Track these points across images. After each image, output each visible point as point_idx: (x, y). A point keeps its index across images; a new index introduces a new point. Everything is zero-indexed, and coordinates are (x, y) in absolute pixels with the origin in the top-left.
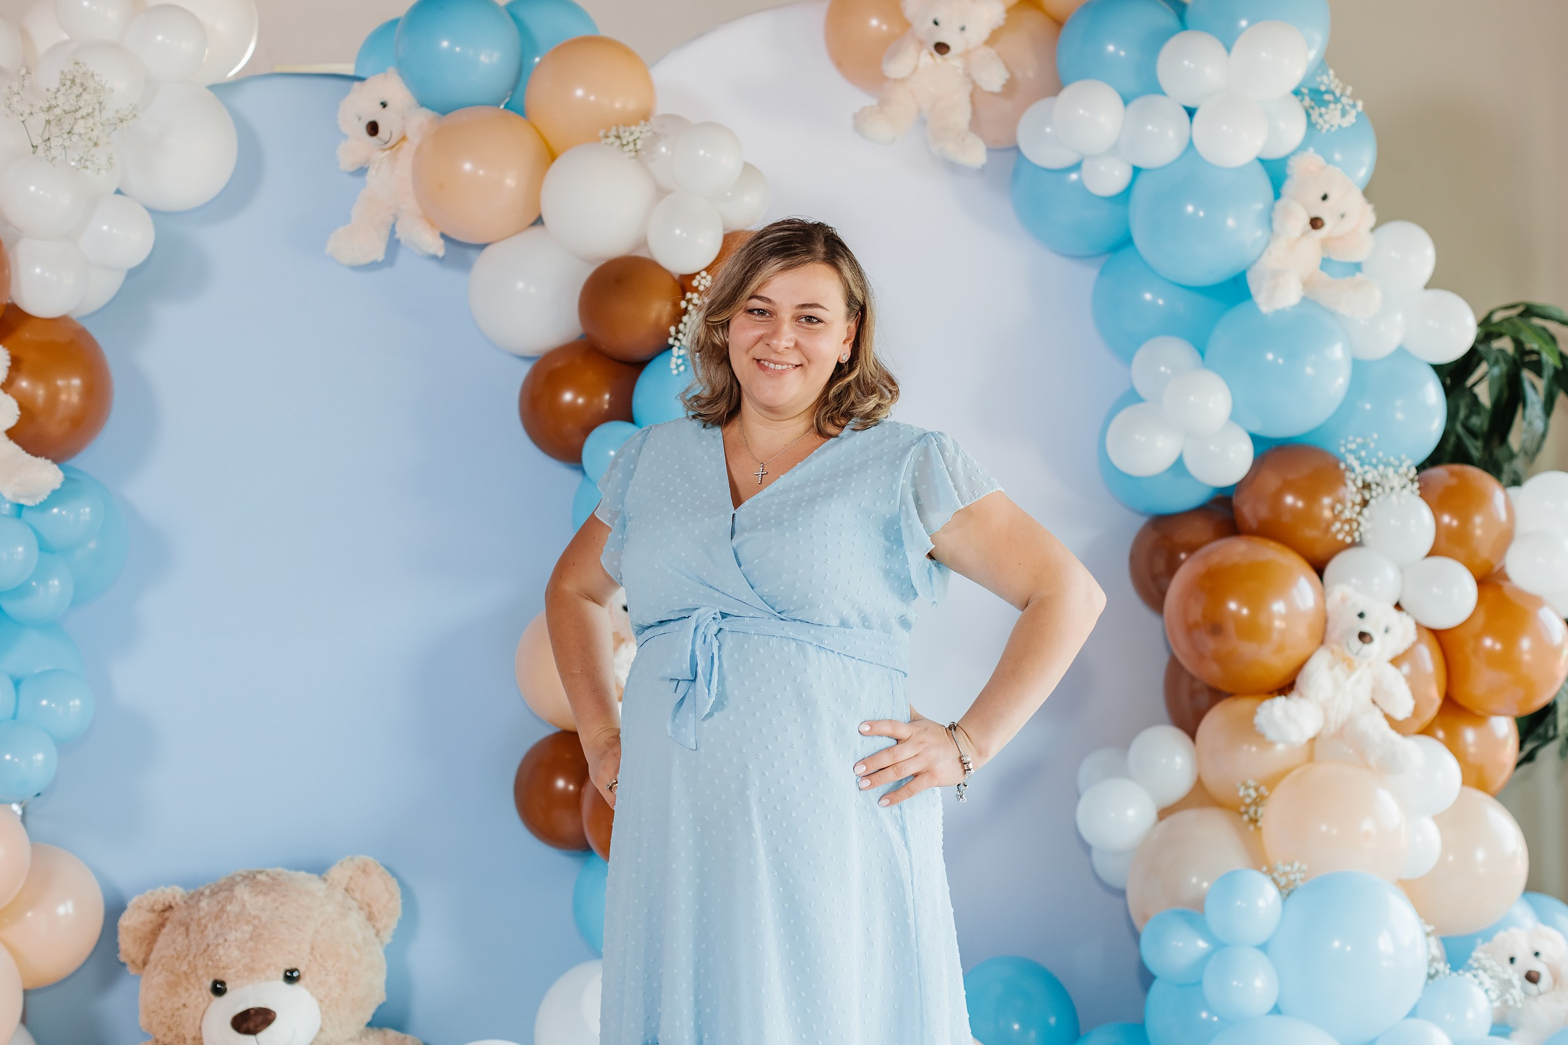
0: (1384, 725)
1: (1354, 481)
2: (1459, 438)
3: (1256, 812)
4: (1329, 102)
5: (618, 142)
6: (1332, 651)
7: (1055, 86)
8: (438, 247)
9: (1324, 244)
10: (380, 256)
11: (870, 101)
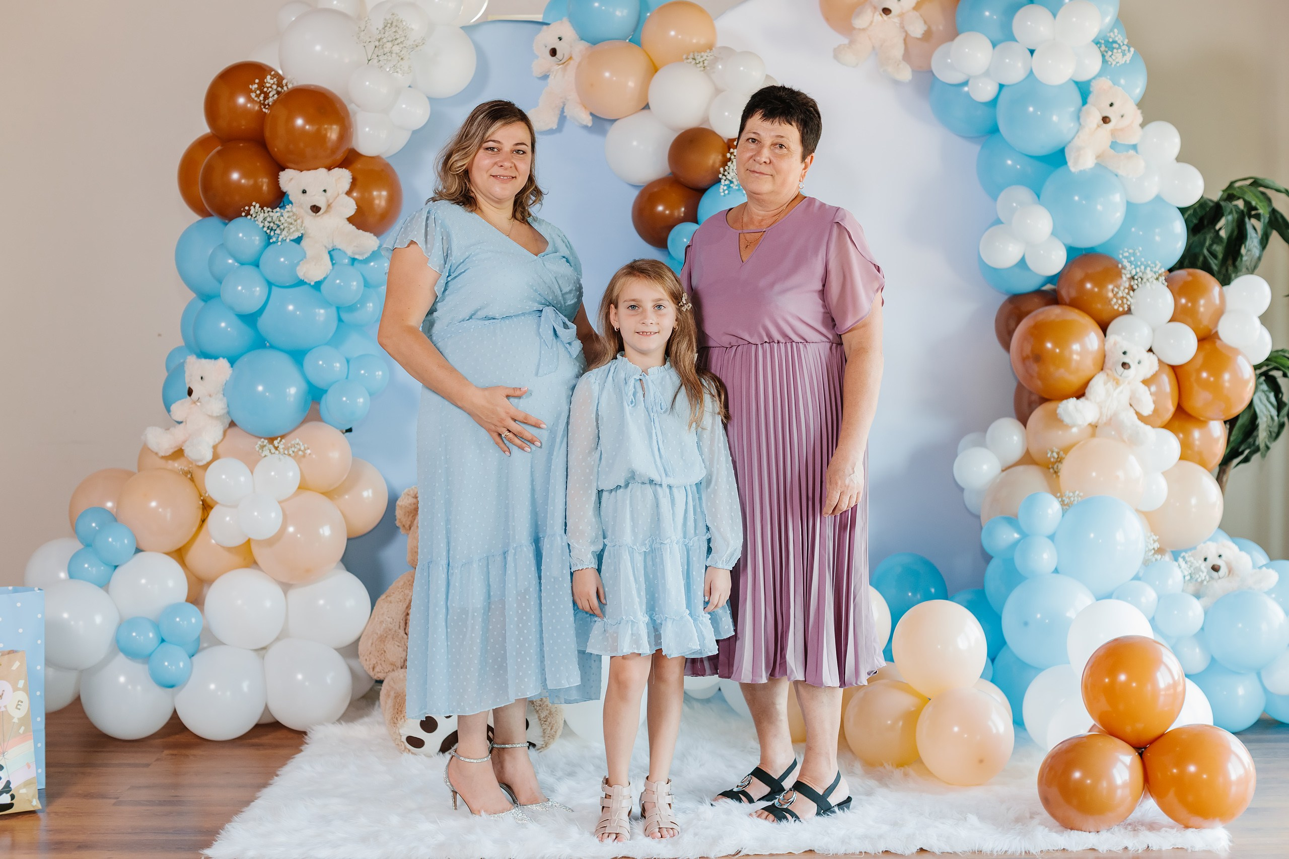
0: (1135, 417)
1: (1125, 275)
2: (1205, 257)
3: (1058, 466)
4: (1114, 48)
5: (694, 62)
6: (1108, 375)
7: (953, 33)
8: (588, 120)
9: (1113, 133)
10: (555, 126)
11: (844, 41)
